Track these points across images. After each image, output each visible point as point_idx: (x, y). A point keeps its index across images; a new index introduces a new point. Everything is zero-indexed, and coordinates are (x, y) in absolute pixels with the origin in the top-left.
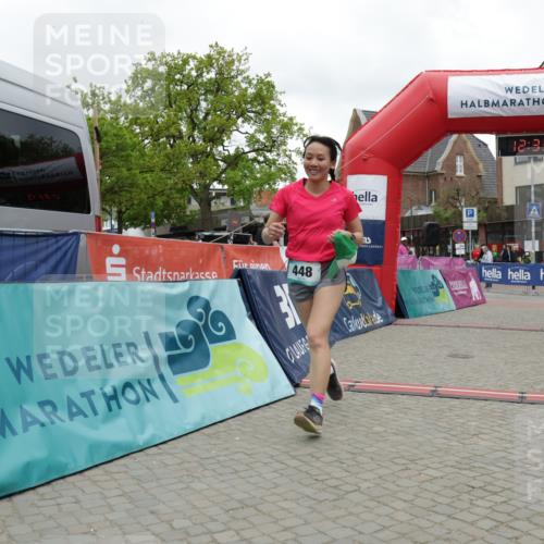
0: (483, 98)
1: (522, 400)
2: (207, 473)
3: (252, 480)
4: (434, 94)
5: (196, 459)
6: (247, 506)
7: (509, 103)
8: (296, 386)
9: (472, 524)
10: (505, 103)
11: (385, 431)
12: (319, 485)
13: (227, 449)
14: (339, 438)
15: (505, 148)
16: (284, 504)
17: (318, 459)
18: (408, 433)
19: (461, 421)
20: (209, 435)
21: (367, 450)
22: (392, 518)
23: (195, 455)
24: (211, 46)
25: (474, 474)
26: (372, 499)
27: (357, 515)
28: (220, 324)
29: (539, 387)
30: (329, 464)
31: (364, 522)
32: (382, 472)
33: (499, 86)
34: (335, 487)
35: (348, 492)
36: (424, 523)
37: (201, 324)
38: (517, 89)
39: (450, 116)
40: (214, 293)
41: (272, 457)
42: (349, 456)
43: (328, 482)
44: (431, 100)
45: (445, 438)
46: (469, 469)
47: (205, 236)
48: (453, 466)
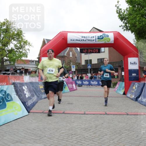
0: (76, 39)
1: (85, 114)
2: (7, 135)
3: (19, 136)
4: (64, 37)
6: (18, 142)
8: (29, 112)
9: (72, 142)
10: (81, 40)
11: (52, 123)
12: (36, 136)
13: (12, 129)
14: (40, 125)
15: (82, 51)
16: (27, 141)
17: (35, 130)
18: (57, 123)
19: (70, 119)
20: (7, 126)
21: (47, 127)
22: (54, 142)
23: (3, 131)
24: (5, 19)
25: (72, 131)
26: (49, 138)
27: (45, 142)
28: (9, 97)
29: (89, 110)
30: (38, 131)
31: (47, 143)
32: (51, 132)
33: (80, 36)
34: (40, 136)
35: (43, 137)
36: (61, 143)
37: (4, 97)
38: (84, 37)
39: (68, 43)
40: (7, 89)
41: (24, 130)
42: (43, 129)
43: (38, 135)
44: (63, 39)
45: (66, 123)
46: (72, 130)
47: (4, 73)
48: (68, 130)
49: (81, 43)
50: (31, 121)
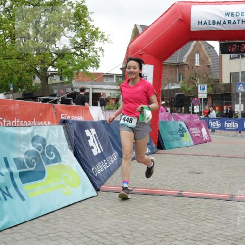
0: (212, 19)
1: (232, 199)
4: (183, 16)
5: (35, 236)
7: (227, 22)
8: (98, 190)
10: (225, 22)
11: (151, 217)
13: (55, 229)
14: (124, 222)
15: (224, 50)
18: (164, 219)
19: (196, 211)
20: (43, 221)
21: (139, 229)
23: (35, 233)
28: (52, 153)
30: (117, 237)
32: (149, 242)
33: (222, 12)
37: (40, 152)
38: (232, 14)
39: (192, 30)
41: (82, 233)
42: (129, 233)
44: (181, 19)
45: (186, 222)
46: (201, 241)
47: (44, 99)
48: (190, 239)
49: (224, 29)
50: (102, 210)
